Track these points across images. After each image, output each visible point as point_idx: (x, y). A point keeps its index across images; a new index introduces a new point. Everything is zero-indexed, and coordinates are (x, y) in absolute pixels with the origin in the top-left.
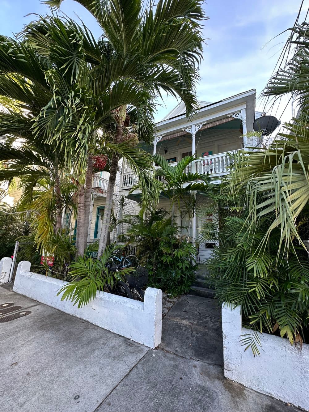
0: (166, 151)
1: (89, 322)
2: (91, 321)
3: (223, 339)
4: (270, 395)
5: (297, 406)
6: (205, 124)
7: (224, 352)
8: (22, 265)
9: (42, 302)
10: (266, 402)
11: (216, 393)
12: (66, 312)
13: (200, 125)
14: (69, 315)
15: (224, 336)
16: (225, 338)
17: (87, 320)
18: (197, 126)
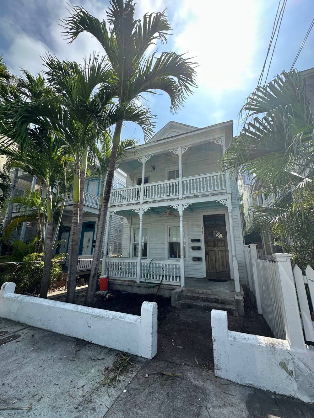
0: (154, 169)
1: (84, 341)
2: (86, 339)
3: (213, 342)
4: (252, 386)
5: (273, 391)
6: (190, 147)
7: (214, 354)
8: (6, 287)
9: (31, 324)
10: (249, 392)
11: (208, 389)
12: (59, 332)
13: (186, 148)
14: (63, 335)
15: (214, 340)
16: (215, 341)
17: (83, 339)
18: (183, 148)
